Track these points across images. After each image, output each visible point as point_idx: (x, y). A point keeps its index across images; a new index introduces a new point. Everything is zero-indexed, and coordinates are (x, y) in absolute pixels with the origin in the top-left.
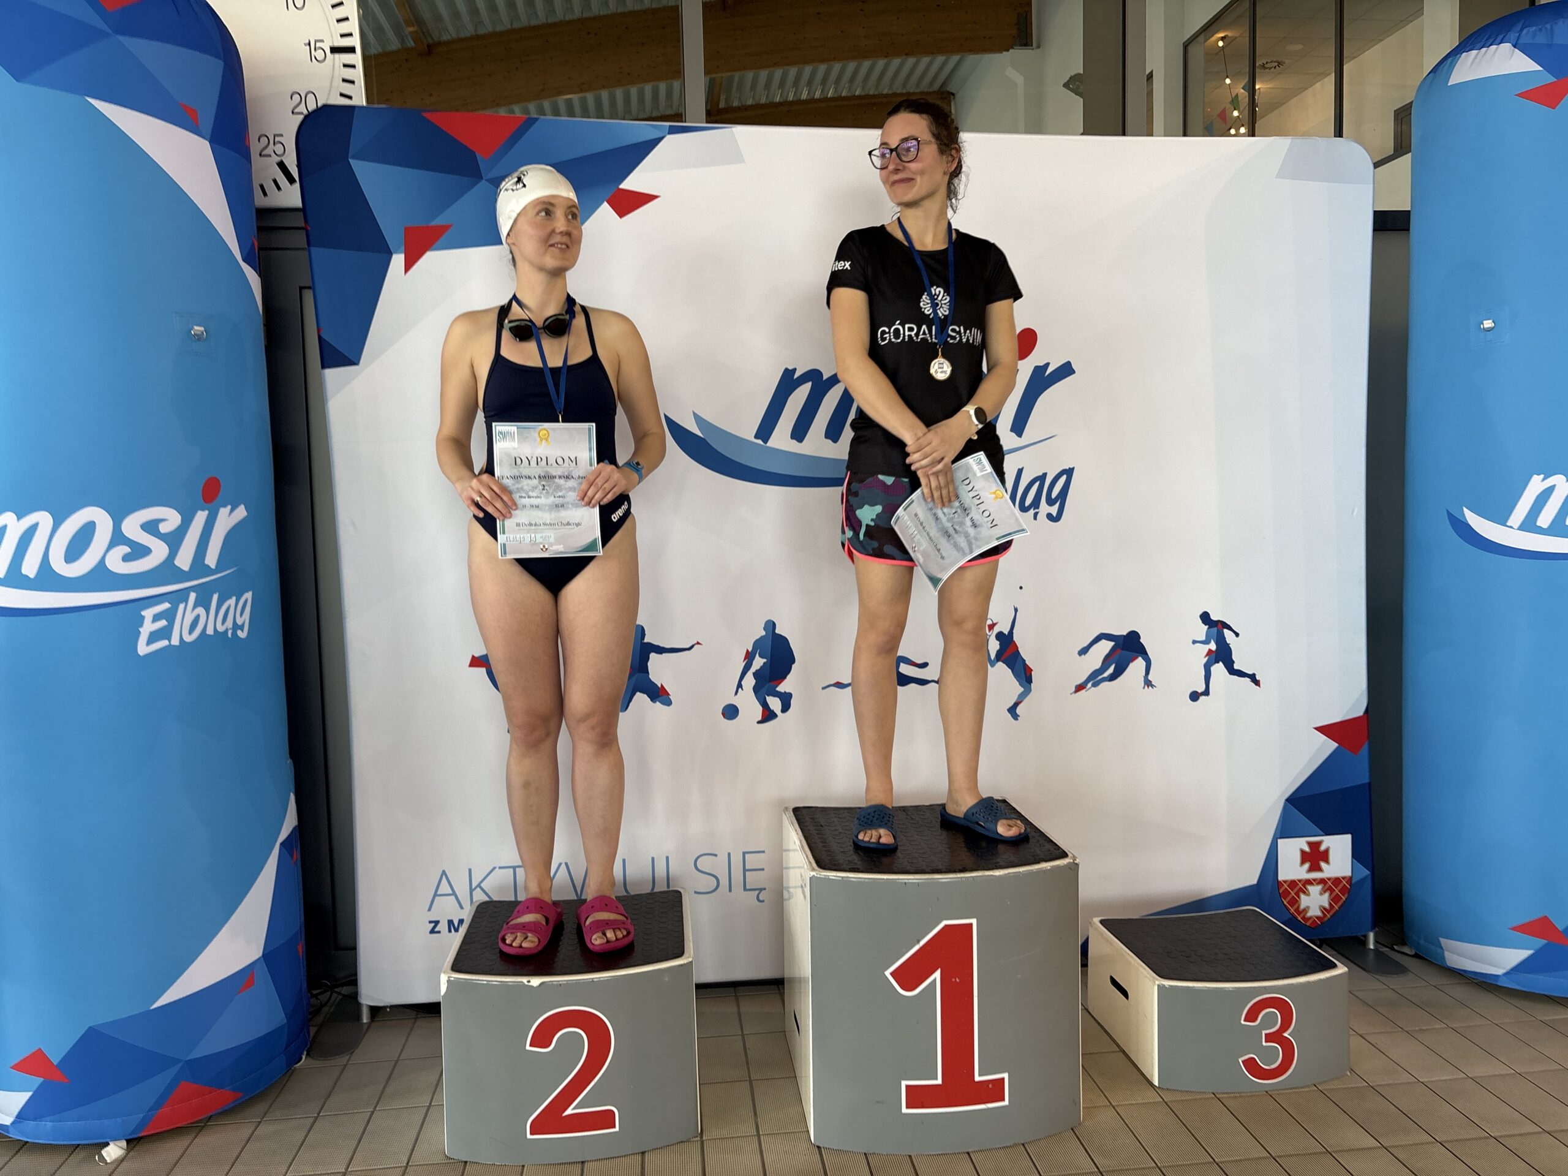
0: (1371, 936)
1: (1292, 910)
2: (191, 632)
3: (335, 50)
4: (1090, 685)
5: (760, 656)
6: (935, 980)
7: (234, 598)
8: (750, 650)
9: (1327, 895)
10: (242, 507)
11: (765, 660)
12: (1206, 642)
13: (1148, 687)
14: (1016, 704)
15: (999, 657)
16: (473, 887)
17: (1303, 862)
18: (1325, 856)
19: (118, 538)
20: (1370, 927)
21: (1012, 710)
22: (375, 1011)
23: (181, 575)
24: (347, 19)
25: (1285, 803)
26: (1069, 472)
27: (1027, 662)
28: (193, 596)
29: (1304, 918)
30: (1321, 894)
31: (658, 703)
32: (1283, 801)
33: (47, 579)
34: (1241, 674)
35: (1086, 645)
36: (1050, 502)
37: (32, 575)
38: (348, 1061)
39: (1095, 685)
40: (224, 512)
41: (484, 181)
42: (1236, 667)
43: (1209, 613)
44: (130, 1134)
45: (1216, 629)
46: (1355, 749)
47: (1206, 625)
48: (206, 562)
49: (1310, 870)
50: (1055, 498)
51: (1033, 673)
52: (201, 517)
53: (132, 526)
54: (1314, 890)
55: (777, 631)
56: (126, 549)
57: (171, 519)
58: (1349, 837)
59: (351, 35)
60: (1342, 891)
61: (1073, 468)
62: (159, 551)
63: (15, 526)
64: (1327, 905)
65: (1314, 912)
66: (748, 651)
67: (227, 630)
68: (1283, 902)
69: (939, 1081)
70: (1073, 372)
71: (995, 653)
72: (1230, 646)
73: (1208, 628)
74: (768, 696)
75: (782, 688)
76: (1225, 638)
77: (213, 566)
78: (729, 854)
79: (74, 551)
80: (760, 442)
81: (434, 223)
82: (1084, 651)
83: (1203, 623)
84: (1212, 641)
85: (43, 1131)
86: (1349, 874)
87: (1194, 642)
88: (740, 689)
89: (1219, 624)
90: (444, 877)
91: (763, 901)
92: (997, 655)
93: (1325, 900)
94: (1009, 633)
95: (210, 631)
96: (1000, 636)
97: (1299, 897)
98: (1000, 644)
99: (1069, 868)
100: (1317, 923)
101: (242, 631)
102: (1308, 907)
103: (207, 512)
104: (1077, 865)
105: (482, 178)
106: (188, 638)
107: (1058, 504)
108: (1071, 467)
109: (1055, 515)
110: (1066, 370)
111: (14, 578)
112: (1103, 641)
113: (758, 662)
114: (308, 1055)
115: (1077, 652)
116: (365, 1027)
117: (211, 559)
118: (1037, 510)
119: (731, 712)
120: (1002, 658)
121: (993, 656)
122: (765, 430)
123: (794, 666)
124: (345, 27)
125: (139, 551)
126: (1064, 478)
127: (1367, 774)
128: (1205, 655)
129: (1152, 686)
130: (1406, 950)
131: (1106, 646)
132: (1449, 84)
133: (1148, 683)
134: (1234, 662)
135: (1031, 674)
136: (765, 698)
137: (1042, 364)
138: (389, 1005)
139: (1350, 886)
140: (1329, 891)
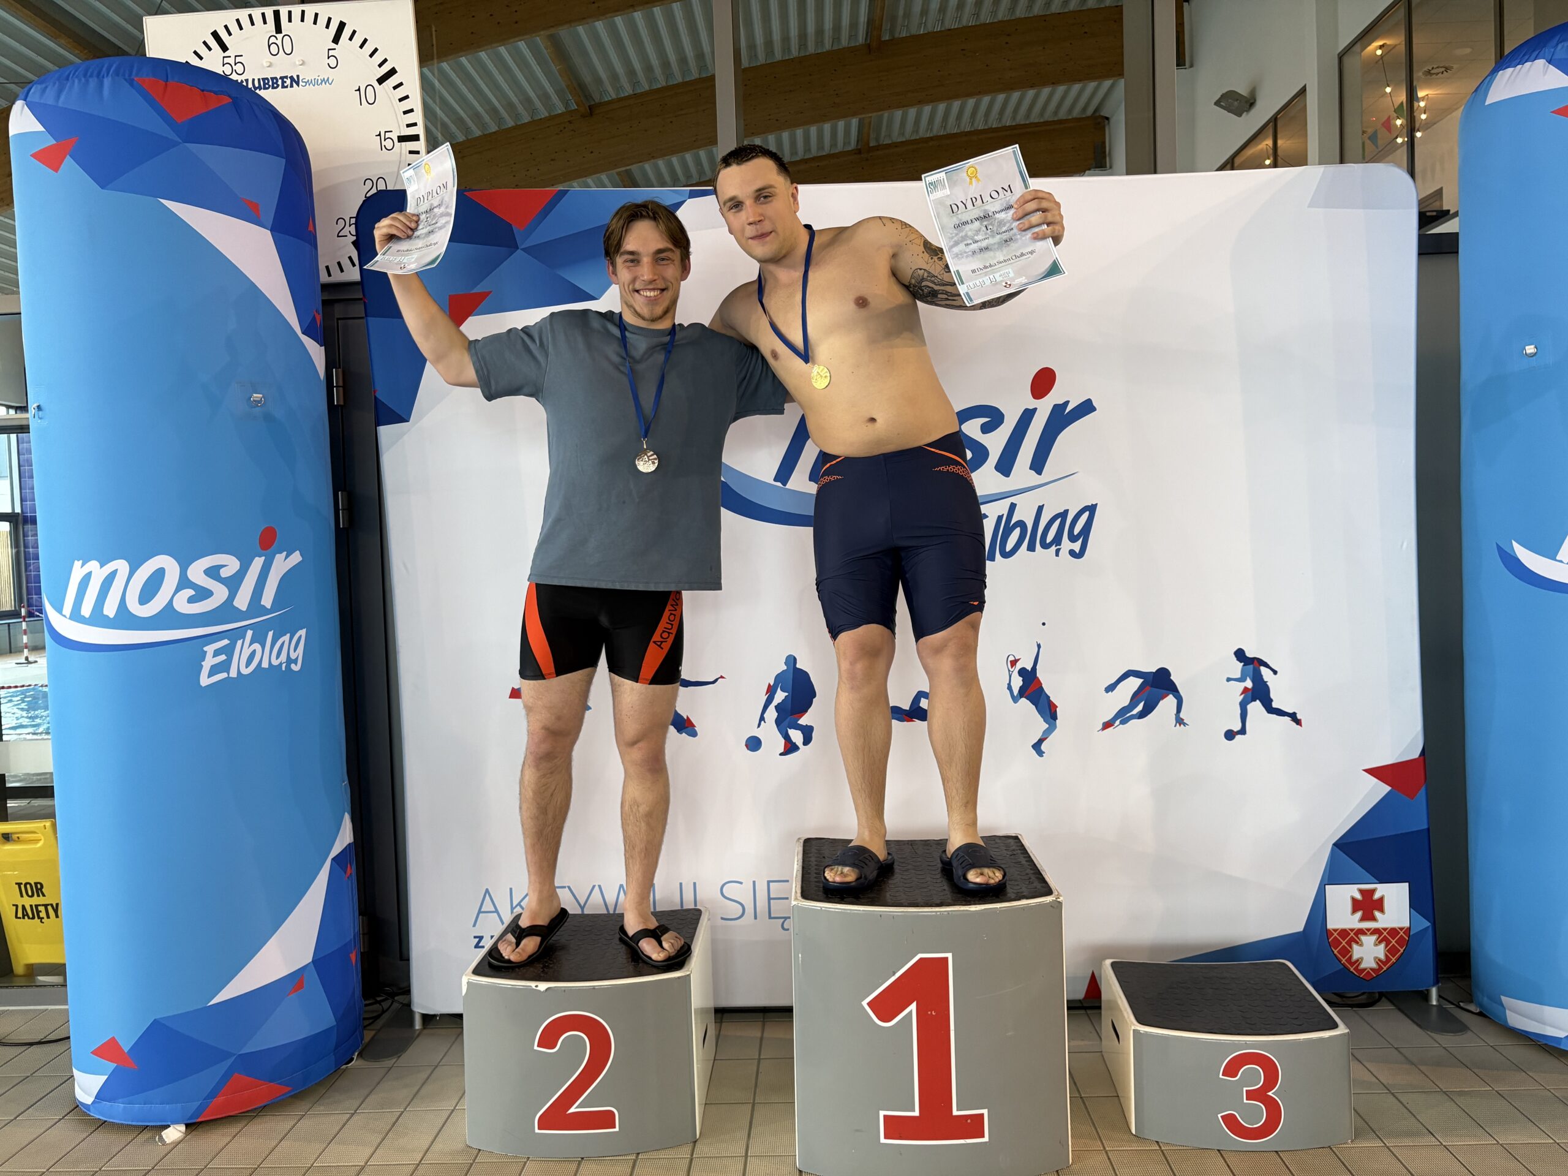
0: (1434, 991)
1: (1344, 961)
2: (248, 665)
3: (402, 139)
4: (1118, 722)
5: (782, 690)
6: (911, 1011)
7: (288, 635)
8: (772, 684)
9: (1383, 946)
10: (298, 552)
11: (787, 694)
12: (1241, 680)
13: (1180, 725)
14: (1041, 741)
15: (1022, 692)
16: (514, 906)
17: (1354, 911)
18: (1379, 905)
19: (184, 582)
20: (1432, 983)
21: (1037, 747)
22: (427, 1019)
23: (239, 615)
24: (411, 111)
25: (1332, 848)
26: (1092, 509)
27: (1051, 699)
28: (250, 633)
29: (1356, 969)
30: (1376, 945)
31: (684, 734)
32: (1331, 847)
33: (125, 619)
34: (1280, 712)
35: (1113, 681)
36: (1073, 538)
37: (112, 616)
38: (394, 1063)
39: (1122, 723)
40: (279, 558)
41: (519, 251)
42: (1274, 705)
43: (1244, 649)
44: (191, 1118)
45: (1252, 666)
46: (1412, 795)
47: (1241, 662)
48: (262, 603)
49: (1363, 919)
50: (1078, 534)
51: (1058, 709)
52: (258, 563)
53: (197, 572)
54: (1369, 940)
55: (798, 666)
56: (190, 592)
57: (230, 564)
58: (1407, 884)
59: (415, 124)
60: (1400, 942)
61: (1096, 504)
62: (220, 593)
63: (98, 572)
64: (1382, 957)
65: (1369, 963)
66: (769, 684)
67: (281, 664)
68: (1333, 952)
69: (916, 1113)
70: (1094, 409)
71: (1018, 689)
72: (1268, 683)
73: (1244, 665)
74: (790, 729)
75: (803, 721)
76: (1262, 676)
77: (269, 608)
78: (754, 882)
79: (148, 593)
80: (779, 484)
81: (475, 291)
82: (1110, 688)
83: (1238, 660)
84: (1248, 679)
85: (117, 1112)
86: (1407, 924)
87: (1229, 680)
88: (763, 722)
89: (1256, 661)
90: (487, 895)
91: (788, 930)
92: (1019, 691)
93: (1380, 951)
94: (1032, 669)
95: (265, 665)
96: (1022, 672)
97: (1351, 947)
98: (1023, 680)
99: (1051, 906)
100: (1371, 974)
101: (296, 665)
102: (1362, 959)
103: (263, 558)
104: (1059, 902)
105: (517, 248)
106: (245, 671)
107: (1081, 540)
108: (1094, 504)
109: (1078, 552)
110: (1087, 407)
111: (98, 619)
112: (1131, 677)
113: (780, 696)
114: (360, 1055)
115: (1104, 689)
116: (417, 1032)
117: (267, 600)
118: (1058, 547)
119: (754, 744)
120: (1027, 693)
121: (1016, 692)
122: (784, 472)
123: (814, 700)
124: (410, 118)
125: (203, 594)
126: (1087, 514)
127: (1425, 821)
128: (1240, 694)
129: (1185, 724)
130: (1472, 1007)
131: (1134, 683)
132: (1487, 103)
133: (1180, 721)
134: (1272, 700)
135: (1056, 711)
136: (787, 731)
137: (1061, 402)
138: (439, 1014)
139: (1409, 938)
140: (1384, 942)
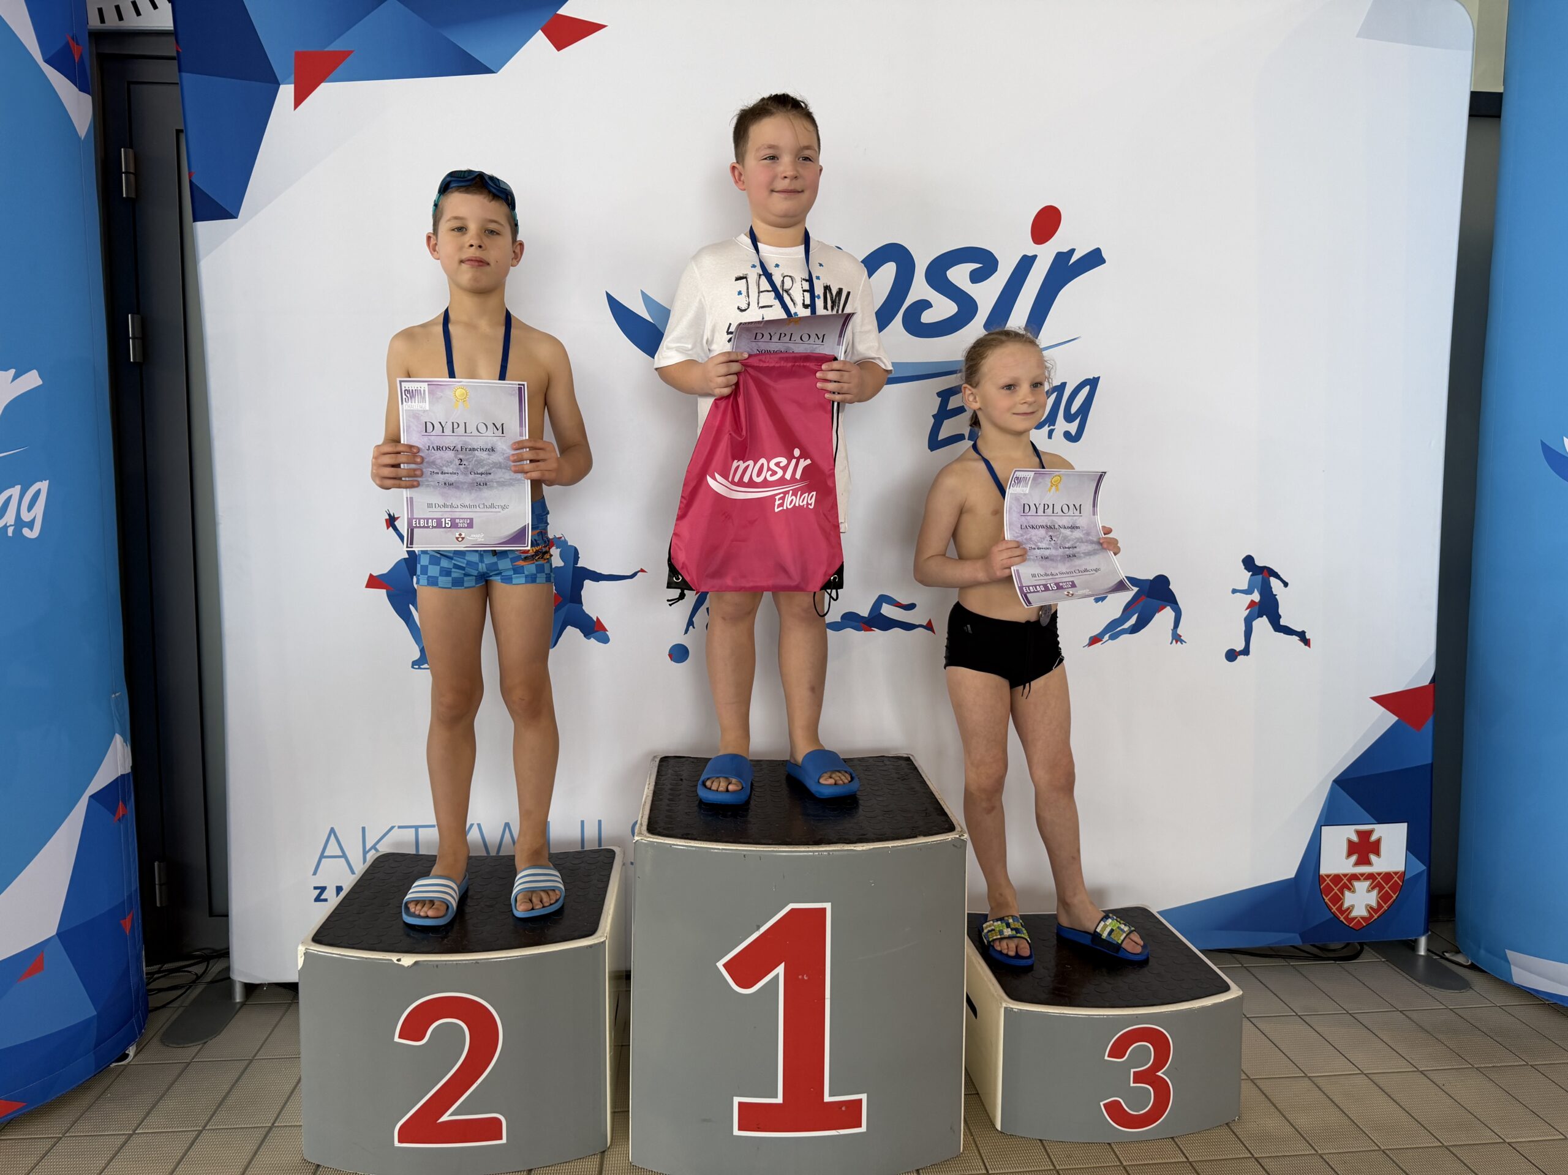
0: (1423, 941)
1: (1334, 909)
4: (1107, 637)
7: (18, 487)
9: (1375, 892)
10: (35, 373)
12: (1248, 592)
13: (1177, 642)
16: (367, 849)
17: (1349, 854)
18: (1375, 847)
20: (1422, 931)
22: (251, 989)
25: (1332, 785)
26: (1093, 383)
29: (1346, 918)
30: (1368, 891)
31: (592, 639)
34: (1288, 631)
36: (1069, 418)
39: (1112, 638)
40: (5, 377)
42: (1283, 622)
43: (1254, 557)
45: (1261, 576)
46: (1418, 725)
47: (1249, 572)
49: (1358, 863)
50: (1075, 413)
54: (1361, 886)
58: (1406, 824)
60: (1393, 888)
61: (1099, 378)
64: (1374, 904)
65: (1359, 912)
68: (1324, 900)
70: (1103, 261)
72: (1277, 597)
73: (1252, 575)
76: (1271, 588)
81: (329, 48)
82: (1102, 597)
83: (1246, 568)
84: (1256, 590)
86: (1400, 867)
87: (1234, 591)
88: (691, 627)
89: (1265, 570)
90: (332, 835)
93: (1372, 898)
97: (1343, 894)
100: (1362, 924)
101: (32, 529)
102: (1353, 906)
107: (1078, 421)
108: (1096, 376)
109: (1073, 434)
110: (1095, 259)
116: (238, 1006)
118: (1052, 427)
119: (679, 653)
126: (1088, 387)
127: (1430, 753)
128: (1246, 606)
129: (1182, 641)
130: (1462, 959)
131: (1128, 593)
133: (1177, 638)
134: (1280, 617)
137: (1065, 249)
138: (267, 983)
139: (1403, 883)
140: (1378, 888)
